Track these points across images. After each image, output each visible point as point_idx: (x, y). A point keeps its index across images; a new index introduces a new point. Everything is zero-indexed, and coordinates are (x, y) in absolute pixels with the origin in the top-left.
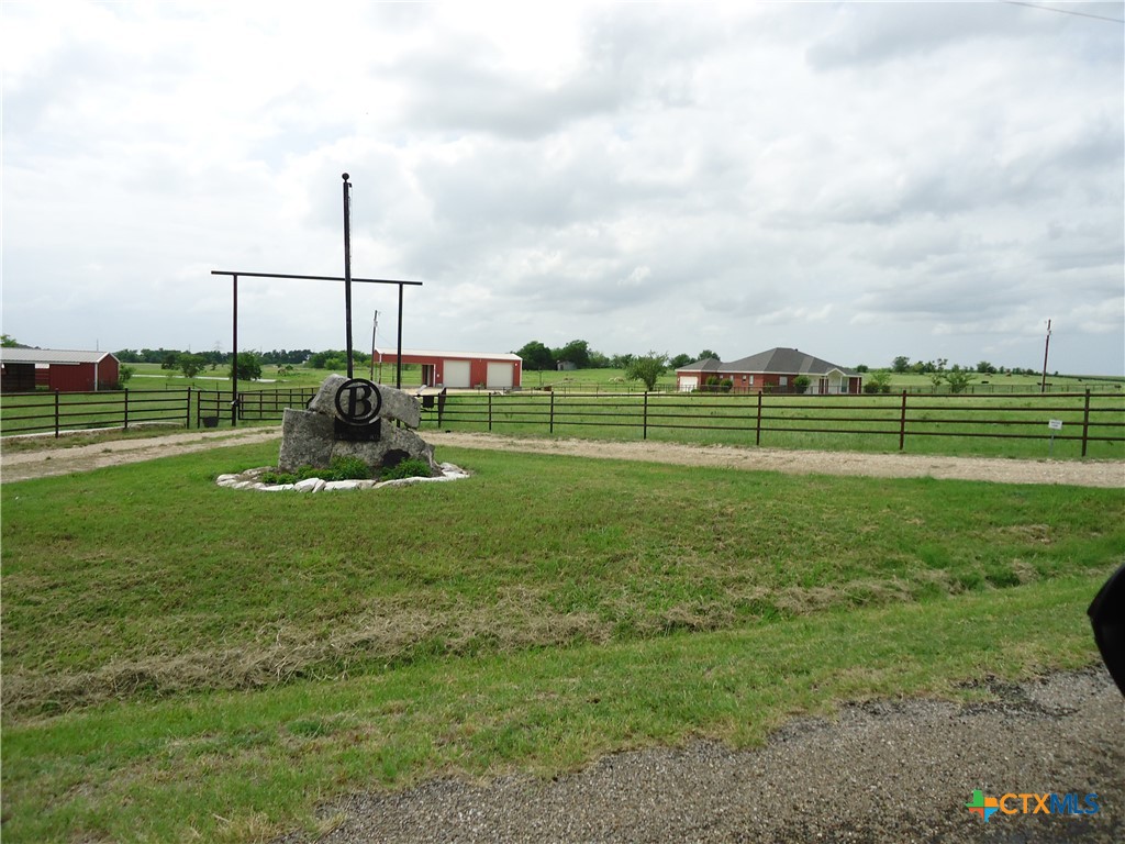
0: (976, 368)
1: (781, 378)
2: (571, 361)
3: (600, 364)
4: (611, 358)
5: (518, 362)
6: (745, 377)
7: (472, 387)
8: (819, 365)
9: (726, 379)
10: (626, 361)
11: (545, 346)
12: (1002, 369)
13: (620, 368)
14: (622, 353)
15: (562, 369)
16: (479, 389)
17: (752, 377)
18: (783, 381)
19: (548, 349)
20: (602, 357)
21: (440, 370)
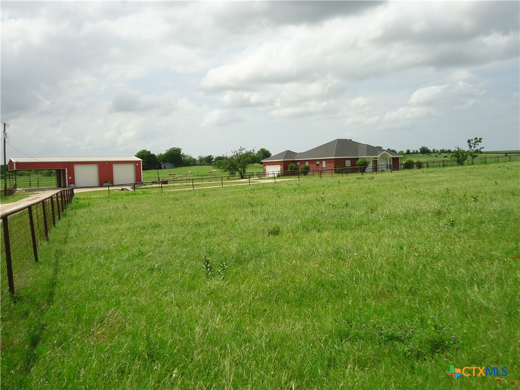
0: (419, 151)
1: (346, 161)
2: (171, 162)
3: (191, 163)
4: (197, 159)
5: (139, 162)
6: (318, 163)
7: (101, 185)
8: (372, 150)
9: (303, 166)
10: (208, 161)
11: (152, 153)
12: (434, 150)
13: (204, 165)
14: (205, 155)
15: (165, 168)
16: (109, 186)
17: (324, 163)
18: (348, 163)
19: (154, 155)
20: (191, 158)
21: (72, 173)
